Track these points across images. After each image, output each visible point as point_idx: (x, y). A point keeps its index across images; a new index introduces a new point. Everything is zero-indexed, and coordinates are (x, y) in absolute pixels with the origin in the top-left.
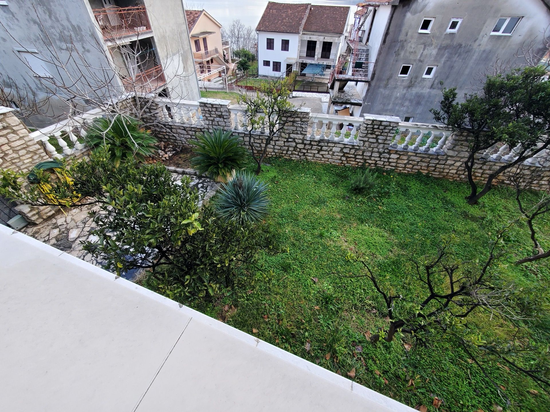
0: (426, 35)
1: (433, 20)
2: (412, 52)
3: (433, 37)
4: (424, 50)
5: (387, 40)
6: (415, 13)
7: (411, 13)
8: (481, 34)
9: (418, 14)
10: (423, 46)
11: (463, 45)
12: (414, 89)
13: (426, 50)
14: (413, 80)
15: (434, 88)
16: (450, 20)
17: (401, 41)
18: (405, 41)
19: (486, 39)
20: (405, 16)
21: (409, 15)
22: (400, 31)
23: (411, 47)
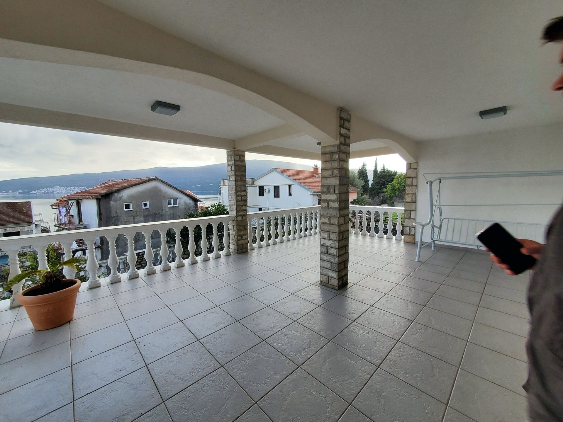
0: (131, 211)
1: (131, 203)
2: (126, 222)
3: (136, 212)
4: (134, 219)
5: (102, 217)
6: (116, 201)
7: (113, 201)
8: (163, 207)
9: (119, 202)
10: (132, 217)
11: (157, 213)
12: (140, 242)
13: (136, 219)
14: (137, 237)
15: (154, 238)
16: (142, 203)
17: (114, 217)
18: (118, 216)
19: (167, 209)
20: (109, 203)
21: (112, 203)
22: (110, 211)
23: (124, 219)
